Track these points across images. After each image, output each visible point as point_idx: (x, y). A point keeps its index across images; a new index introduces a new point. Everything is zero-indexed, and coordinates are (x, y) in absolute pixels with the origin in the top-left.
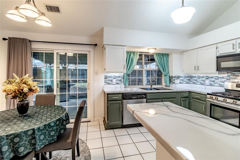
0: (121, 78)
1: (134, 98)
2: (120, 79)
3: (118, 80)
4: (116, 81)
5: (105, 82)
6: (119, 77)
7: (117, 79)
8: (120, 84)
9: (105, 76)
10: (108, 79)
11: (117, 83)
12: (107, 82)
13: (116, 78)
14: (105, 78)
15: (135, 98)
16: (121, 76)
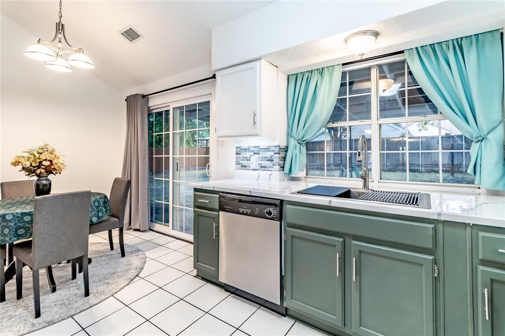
0: (272, 153)
1: (243, 210)
2: (269, 154)
3: (266, 158)
4: (261, 160)
5: (238, 163)
6: (267, 149)
7: (262, 155)
8: (270, 169)
9: (237, 147)
10: (243, 155)
11: (263, 167)
12: (241, 162)
13: (259, 154)
14: (237, 154)
15: (245, 211)
16: (272, 147)
